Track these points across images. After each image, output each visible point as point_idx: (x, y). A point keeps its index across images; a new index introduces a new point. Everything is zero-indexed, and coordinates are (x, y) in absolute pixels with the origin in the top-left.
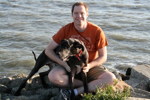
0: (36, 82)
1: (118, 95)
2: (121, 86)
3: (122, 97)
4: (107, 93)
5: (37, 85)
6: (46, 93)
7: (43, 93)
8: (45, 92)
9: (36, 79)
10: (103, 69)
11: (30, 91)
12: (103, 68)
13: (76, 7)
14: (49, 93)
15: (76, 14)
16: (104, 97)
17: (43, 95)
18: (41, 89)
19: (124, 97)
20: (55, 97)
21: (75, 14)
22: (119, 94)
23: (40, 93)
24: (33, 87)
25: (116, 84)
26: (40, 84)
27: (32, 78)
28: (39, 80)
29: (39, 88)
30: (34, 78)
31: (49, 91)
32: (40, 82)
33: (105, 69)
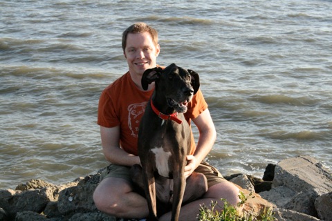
0: (68, 199)
2: (254, 206)
5: (70, 205)
9: (67, 192)
10: (212, 174)
11: (54, 219)
12: (212, 172)
13: (130, 36)
15: (132, 51)
18: (78, 214)
21: (129, 51)
24: (61, 210)
25: (244, 202)
26: (76, 204)
27: (60, 190)
28: (75, 194)
29: (74, 211)
30: (64, 191)
31: (97, 218)
32: (78, 198)
33: (216, 174)
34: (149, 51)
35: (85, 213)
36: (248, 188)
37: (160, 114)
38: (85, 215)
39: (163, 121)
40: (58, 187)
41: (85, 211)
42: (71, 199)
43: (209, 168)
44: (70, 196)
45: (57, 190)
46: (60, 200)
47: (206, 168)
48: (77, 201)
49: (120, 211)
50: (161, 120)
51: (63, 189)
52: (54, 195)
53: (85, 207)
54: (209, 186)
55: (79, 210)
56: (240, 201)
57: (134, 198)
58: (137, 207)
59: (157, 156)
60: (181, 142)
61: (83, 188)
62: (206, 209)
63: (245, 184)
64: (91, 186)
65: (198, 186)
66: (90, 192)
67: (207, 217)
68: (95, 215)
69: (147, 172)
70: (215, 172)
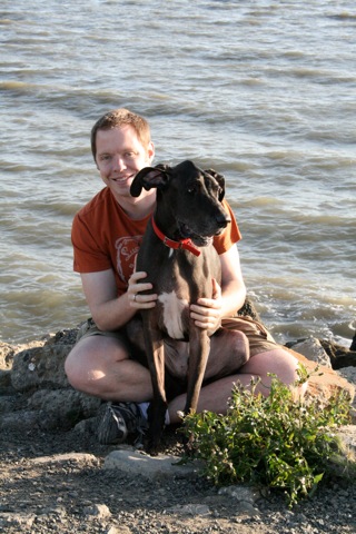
0: (27, 368)
1: (303, 417)
2: (324, 388)
3: (319, 425)
4: (267, 409)
5: (30, 376)
6: (63, 404)
7: (50, 407)
8: (59, 401)
9: (27, 355)
10: (257, 336)
11: (6, 397)
12: (258, 333)
14: (73, 406)
15: (107, 158)
16: (256, 421)
17: (51, 411)
18: (43, 392)
19: (324, 424)
20: (92, 420)
21: (102, 159)
22: (307, 414)
23: (39, 406)
24: (16, 385)
25: (304, 381)
26: (40, 375)
27: (16, 352)
28: (38, 360)
29: (37, 387)
30: (21, 354)
31: (72, 398)
32: (43, 367)
33: (264, 336)
34: (133, 156)
35: (54, 389)
36: (320, 360)
37: (165, 239)
38: (54, 393)
39: (172, 251)
40: (14, 347)
41: (54, 387)
42: (32, 367)
43: (253, 326)
44: (30, 362)
45: (12, 353)
46: (15, 369)
47: (248, 325)
48: (42, 371)
49: (107, 390)
50: (168, 249)
51: (20, 350)
52: (7, 360)
53: (54, 380)
54: (252, 355)
55: (44, 385)
56: (298, 378)
57: (132, 370)
58: (134, 384)
59: (166, 306)
60: (203, 283)
61: (52, 351)
62: (242, 389)
63: (315, 354)
64: (65, 347)
65: (235, 352)
66: (62, 357)
67: (243, 403)
68: (70, 394)
69: (150, 329)
70: (262, 333)
